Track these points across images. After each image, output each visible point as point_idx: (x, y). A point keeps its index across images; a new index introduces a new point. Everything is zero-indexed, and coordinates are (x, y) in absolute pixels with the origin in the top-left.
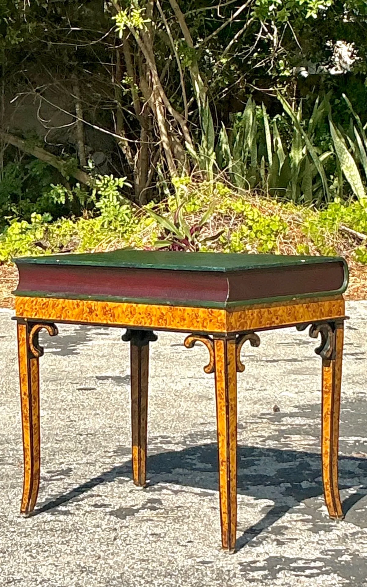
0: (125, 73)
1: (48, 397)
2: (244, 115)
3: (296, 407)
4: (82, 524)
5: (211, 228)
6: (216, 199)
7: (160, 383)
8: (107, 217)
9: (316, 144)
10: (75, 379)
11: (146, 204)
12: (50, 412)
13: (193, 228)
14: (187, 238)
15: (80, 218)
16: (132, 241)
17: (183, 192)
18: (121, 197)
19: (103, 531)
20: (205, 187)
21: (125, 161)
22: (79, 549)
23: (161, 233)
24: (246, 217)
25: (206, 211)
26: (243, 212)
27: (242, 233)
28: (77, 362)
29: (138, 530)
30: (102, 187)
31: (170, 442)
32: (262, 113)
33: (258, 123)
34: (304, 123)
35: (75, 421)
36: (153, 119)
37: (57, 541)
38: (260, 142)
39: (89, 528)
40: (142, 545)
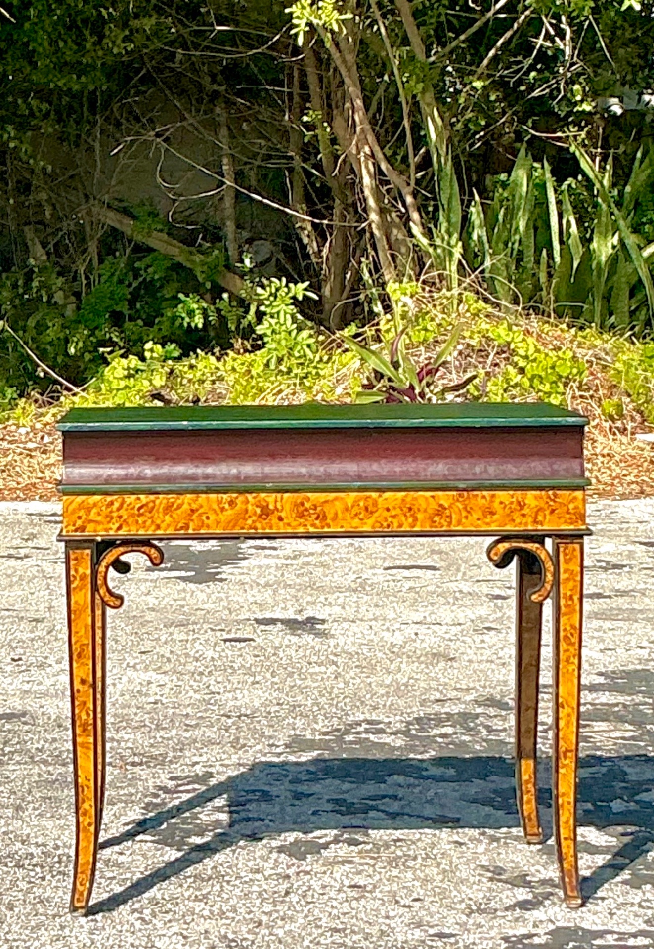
0: (308, 105)
1: (171, 652)
2: (511, 179)
3: (600, 674)
4: (230, 867)
5: (454, 372)
6: (463, 320)
7: (366, 632)
8: (276, 350)
9: (636, 229)
10: (219, 624)
11: (342, 329)
12: (174, 677)
13: (422, 369)
14: (412, 387)
15: (229, 351)
16: (318, 393)
17: (406, 309)
18: (299, 316)
19: (266, 879)
20: (444, 301)
21: (307, 256)
22: (225, 909)
23: (368, 379)
24: (514, 353)
25: (445, 341)
26: (509, 344)
27: (507, 381)
28: (223, 595)
29: (327, 879)
30: (268, 299)
31: (382, 731)
32: (544, 174)
33: (537, 193)
34: (615, 192)
35: (219, 693)
36: (354, 185)
37: (187, 894)
38: (540, 224)
39: (243, 874)
40: (335, 903)
